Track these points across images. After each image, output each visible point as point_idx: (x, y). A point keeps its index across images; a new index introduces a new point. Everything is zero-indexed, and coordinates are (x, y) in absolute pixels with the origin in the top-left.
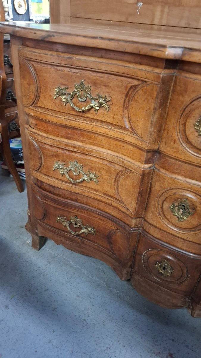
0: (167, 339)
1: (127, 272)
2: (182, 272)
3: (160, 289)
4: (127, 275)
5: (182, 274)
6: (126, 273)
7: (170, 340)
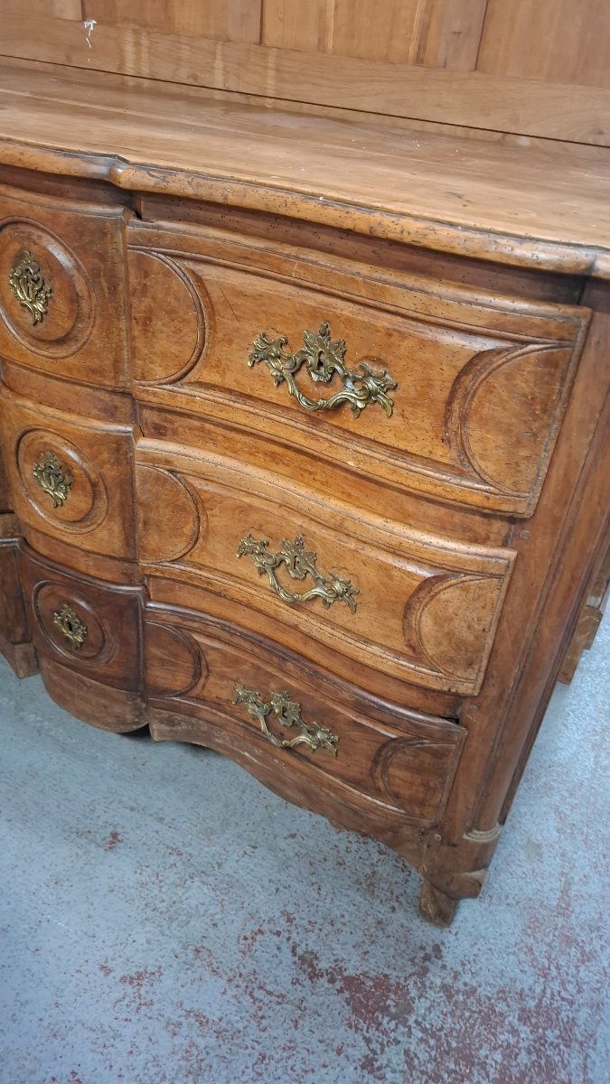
0: (121, 807)
1: (26, 653)
2: (102, 630)
3: (83, 682)
4: (29, 662)
5: (103, 635)
6: (23, 658)
7: (126, 808)
